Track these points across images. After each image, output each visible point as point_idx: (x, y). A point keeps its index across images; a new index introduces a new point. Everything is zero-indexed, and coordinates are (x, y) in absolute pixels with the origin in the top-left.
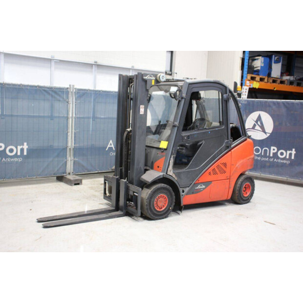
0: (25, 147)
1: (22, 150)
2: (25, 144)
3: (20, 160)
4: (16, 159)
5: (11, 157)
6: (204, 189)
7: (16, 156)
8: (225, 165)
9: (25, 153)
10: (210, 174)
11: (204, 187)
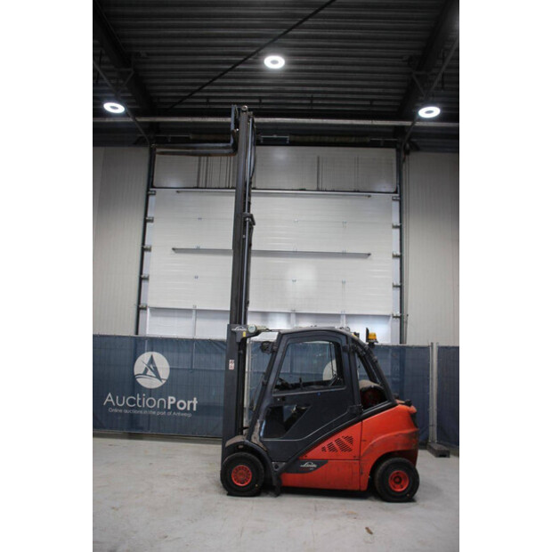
0: (195, 402)
1: (192, 405)
2: (195, 399)
3: (189, 415)
4: (185, 414)
5: (181, 411)
6: (315, 469)
7: (185, 411)
8: (350, 439)
9: (195, 409)
10: (324, 449)
11: (315, 466)
